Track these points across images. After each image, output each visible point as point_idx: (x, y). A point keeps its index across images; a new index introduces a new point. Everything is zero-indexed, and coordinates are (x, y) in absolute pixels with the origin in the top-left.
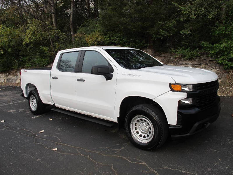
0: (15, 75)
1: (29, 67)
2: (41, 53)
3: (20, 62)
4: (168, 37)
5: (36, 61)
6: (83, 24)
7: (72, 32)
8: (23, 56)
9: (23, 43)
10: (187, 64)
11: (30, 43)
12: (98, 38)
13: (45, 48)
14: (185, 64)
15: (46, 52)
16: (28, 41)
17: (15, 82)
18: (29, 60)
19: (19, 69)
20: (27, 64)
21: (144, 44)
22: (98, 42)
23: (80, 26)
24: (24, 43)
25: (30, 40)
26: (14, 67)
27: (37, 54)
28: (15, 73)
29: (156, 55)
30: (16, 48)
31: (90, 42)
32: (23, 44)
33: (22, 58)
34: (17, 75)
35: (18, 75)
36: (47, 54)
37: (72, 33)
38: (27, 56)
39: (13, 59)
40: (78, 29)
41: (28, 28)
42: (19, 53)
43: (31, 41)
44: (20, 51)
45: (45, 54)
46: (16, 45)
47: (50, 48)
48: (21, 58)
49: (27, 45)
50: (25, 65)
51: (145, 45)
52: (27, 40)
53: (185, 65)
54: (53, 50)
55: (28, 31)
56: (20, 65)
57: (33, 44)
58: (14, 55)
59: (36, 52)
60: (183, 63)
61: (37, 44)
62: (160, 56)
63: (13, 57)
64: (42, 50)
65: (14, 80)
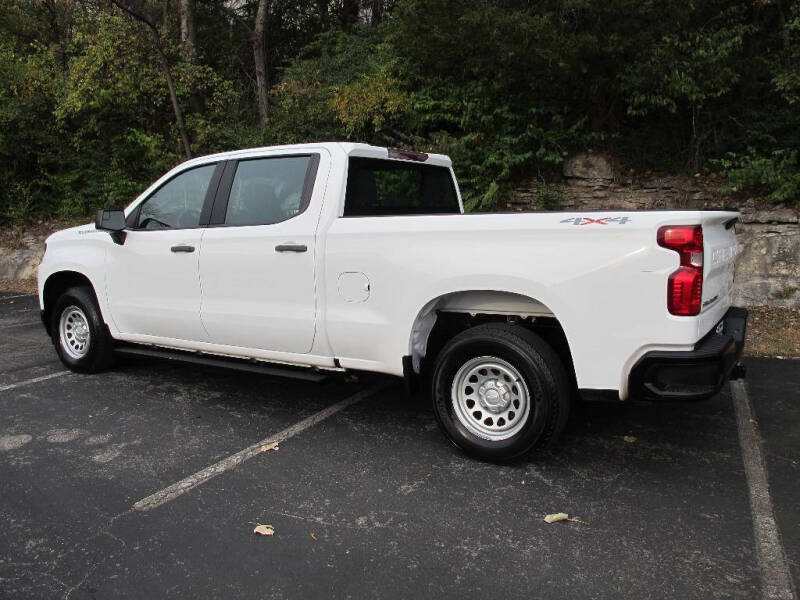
0: (14, 248)
1: (74, 216)
2: (131, 159)
3: (38, 192)
4: (700, 107)
5: (109, 191)
6: (309, 47)
7: (262, 78)
8: (53, 168)
9: (55, 113)
10: (780, 223)
11: (87, 112)
12: (386, 100)
13: (149, 139)
14: (770, 222)
15: (153, 152)
16: (79, 105)
17: (16, 273)
18: (78, 185)
19: (34, 221)
20: (69, 201)
21: (581, 131)
22: (387, 116)
23: (293, 55)
24: (58, 113)
25: (88, 101)
26: (10, 212)
27: (114, 162)
28: (18, 236)
29: (629, 182)
30: (23, 135)
31: (351, 114)
32: (55, 118)
33: (46, 178)
34: (23, 246)
35: (28, 248)
36: (157, 163)
37: (260, 81)
38: (67, 168)
39: (10, 179)
40: (289, 65)
41: (79, 50)
42: (35, 157)
43: (92, 103)
44: (40, 148)
45: (149, 162)
46: (21, 125)
47: (167, 137)
48: (42, 177)
49: (73, 122)
50: (57, 205)
51: (589, 138)
52: (73, 101)
53: (765, 228)
54: (183, 147)
55: (77, 64)
56: (37, 205)
57: (99, 120)
58: (15, 163)
59: (110, 154)
60: (759, 219)
61: (114, 118)
62: (642, 187)
63: (11, 173)
64: (134, 144)
65: (13, 266)
